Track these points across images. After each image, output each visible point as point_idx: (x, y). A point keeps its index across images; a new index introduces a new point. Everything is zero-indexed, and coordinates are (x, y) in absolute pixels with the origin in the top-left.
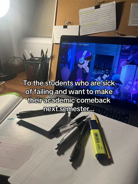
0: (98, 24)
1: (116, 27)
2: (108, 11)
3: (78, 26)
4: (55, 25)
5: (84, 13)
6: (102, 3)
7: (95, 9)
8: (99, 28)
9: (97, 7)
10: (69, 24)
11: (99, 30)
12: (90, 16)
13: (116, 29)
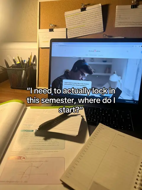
0: (85, 27)
1: (103, 29)
2: (94, 13)
3: (65, 29)
4: (39, 28)
5: (70, 15)
6: (87, 6)
7: (81, 11)
8: (86, 30)
9: (83, 9)
10: (55, 28)
11: (86, 32)
12: (77, 18)
13: (103, 31)
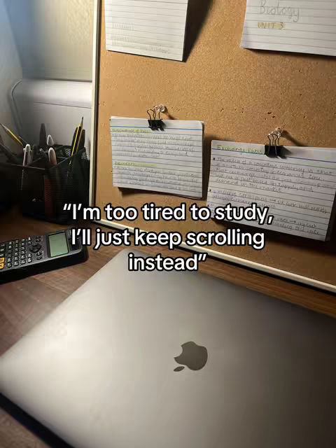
1: (201, 190)
5: (130, 129)
8: (160, 180)
11: (160, 184)
13: (202, 196)
